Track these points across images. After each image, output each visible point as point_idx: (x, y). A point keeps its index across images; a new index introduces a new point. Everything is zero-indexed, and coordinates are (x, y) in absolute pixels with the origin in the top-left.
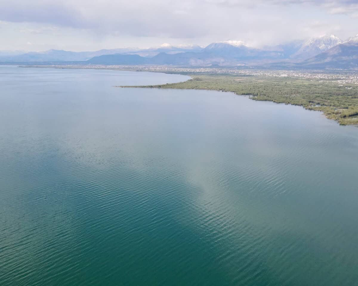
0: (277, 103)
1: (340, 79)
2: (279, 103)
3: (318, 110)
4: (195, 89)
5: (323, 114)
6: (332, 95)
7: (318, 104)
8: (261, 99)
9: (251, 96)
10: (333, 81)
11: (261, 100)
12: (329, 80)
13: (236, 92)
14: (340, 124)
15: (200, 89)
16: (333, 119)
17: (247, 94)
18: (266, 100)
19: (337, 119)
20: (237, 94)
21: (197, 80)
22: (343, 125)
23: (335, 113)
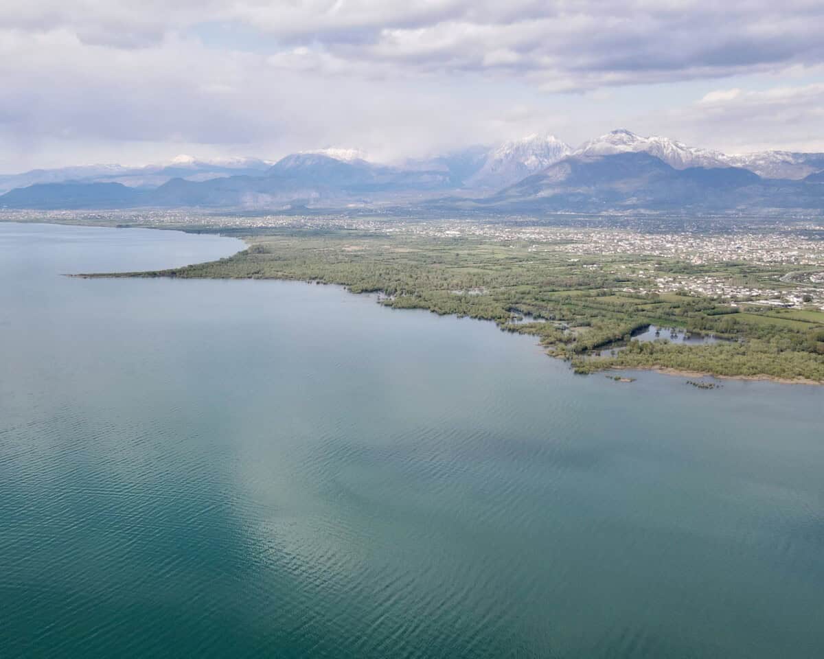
0: (440, 315)
1: (571, 242)
2: (444, 314)
3: (529, 333)
4: (255, 278)
5: (539, 345)
6: (557, 289)
7: (528, 314)
8: (404, 303)
9: (382, 296)
10: (557, 248)
11: (403, 308)
12: (548, 243)
13: (348, 285)
14: (576, 372)
15: (266, 278)
16: (559, 356)
17: (372, 291)
18: (415, 307)
19: (568, 359)
20: (351, 290)
21: (260, 252)
22: (582, 373)
23: (564, 340)
